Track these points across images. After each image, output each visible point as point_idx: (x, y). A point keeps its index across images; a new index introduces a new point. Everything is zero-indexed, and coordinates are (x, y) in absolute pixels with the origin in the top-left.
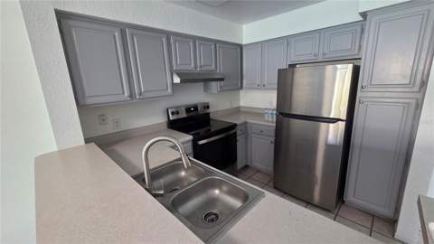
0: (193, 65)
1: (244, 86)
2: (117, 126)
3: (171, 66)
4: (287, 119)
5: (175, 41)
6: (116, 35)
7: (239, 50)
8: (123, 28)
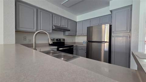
0: (60, 25)
1: (77, 34)
2: (30, 42)
3: (52, 23)
4: (91, 43)
5: (55, 16)
6: (35, 10)
7: (75, 23)
8: (38, 9)
